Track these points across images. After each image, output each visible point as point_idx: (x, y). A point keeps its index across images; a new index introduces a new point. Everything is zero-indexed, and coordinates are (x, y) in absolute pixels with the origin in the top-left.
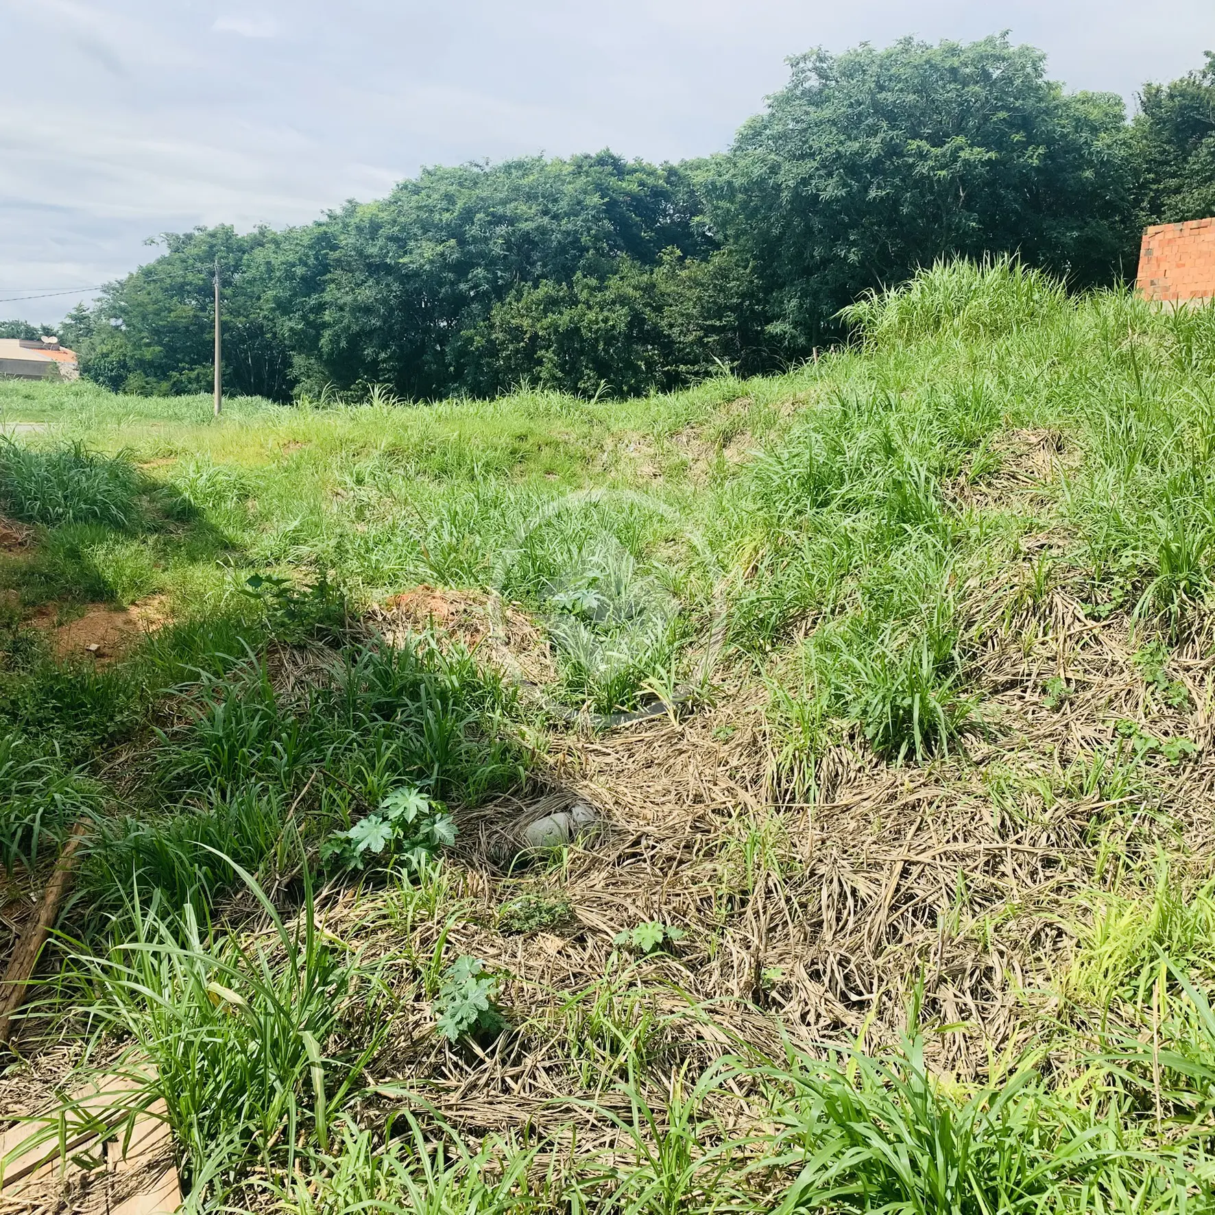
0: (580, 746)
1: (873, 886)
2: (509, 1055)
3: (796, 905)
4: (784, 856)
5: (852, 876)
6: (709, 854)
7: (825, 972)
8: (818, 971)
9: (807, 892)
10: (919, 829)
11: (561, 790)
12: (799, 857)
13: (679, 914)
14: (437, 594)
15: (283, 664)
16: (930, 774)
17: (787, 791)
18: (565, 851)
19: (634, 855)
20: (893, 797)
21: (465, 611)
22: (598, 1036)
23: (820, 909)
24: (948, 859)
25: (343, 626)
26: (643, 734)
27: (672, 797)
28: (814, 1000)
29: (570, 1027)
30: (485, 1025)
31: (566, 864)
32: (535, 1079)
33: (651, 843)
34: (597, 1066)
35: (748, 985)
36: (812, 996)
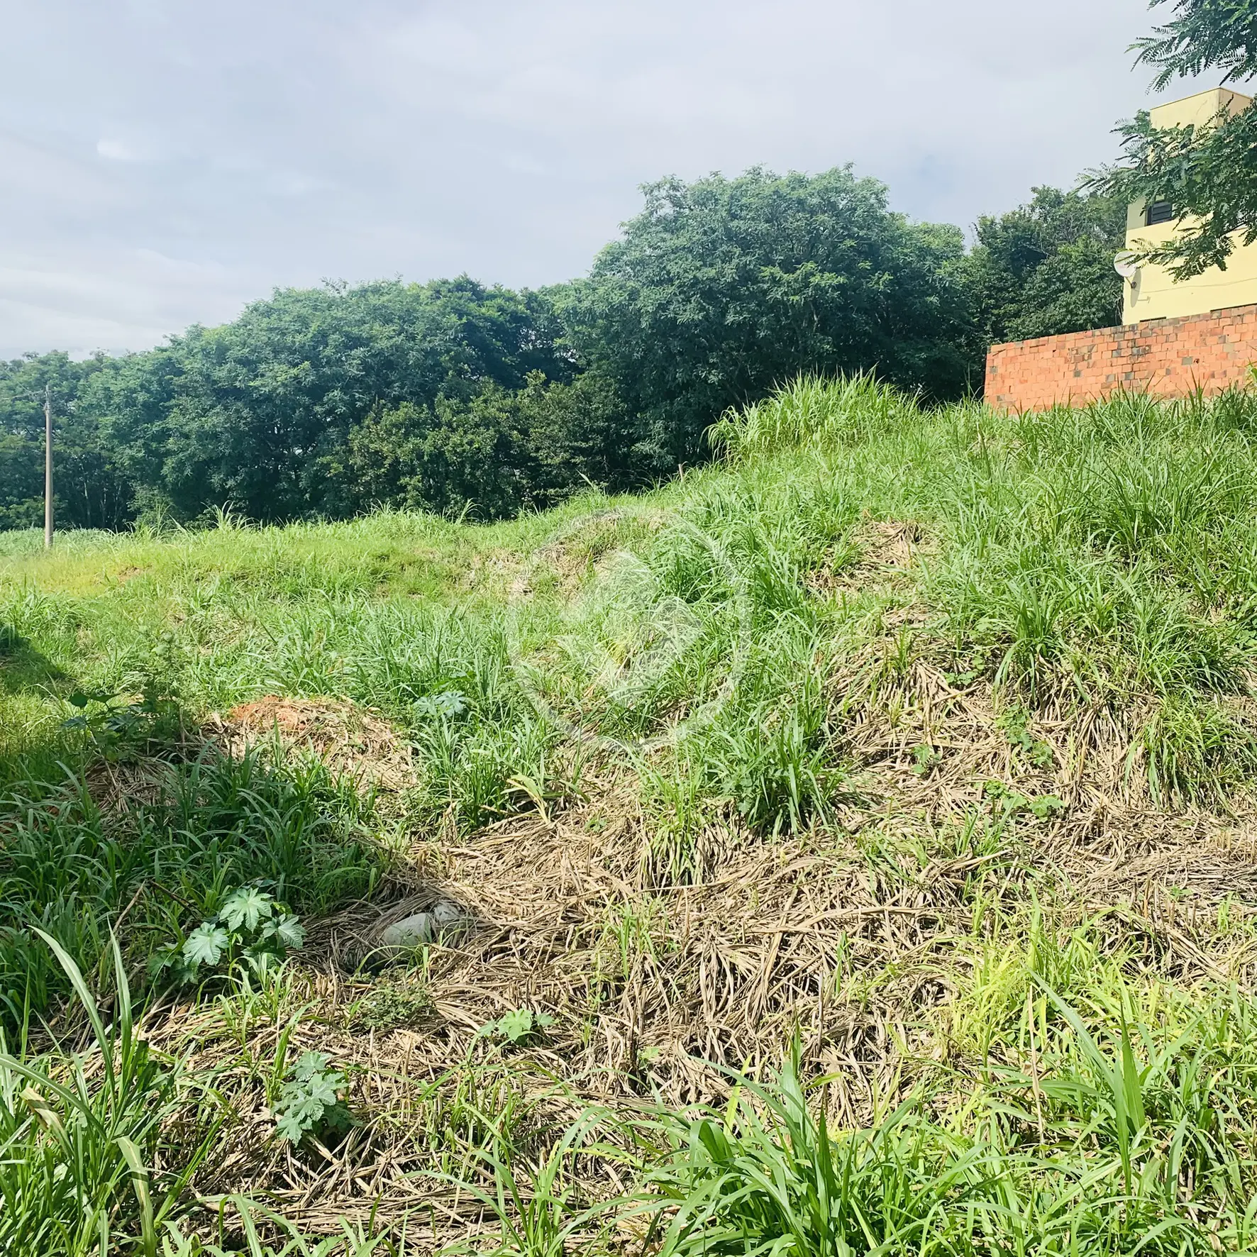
0: (445, 850)
1: (753, 962)
2: (360, 1154)
3: (675, 988)
4: (659, 937)
5: (730, 952)
6: (583, 945)
7: (704, 1049)
8: (697, 1048)
9: (685, 973)
10: (797, 900)
11: (422, 890)
12: (675, 937)
13: (550, 1003)
14: (287, 702)
15: (111, 783)
16: (805, 844)
17: (663, 875)
18: (426, 950)
19: (502, 950)
20: (770, 871)
21: (317, 718)
22: (461, 1127)
23: (699, 990)
24: (826, 927)
25: (179, 739)
26: (514, 834)
27: (544, 893)
28: (693, 1077)
29: (428, 1120)
30: (332, 1122)
31: (427, 963)
32: (390, 1178)
33: (520, 937)
34: (459, 1157)
35: (624, 1067)
36: (692, 1073)
